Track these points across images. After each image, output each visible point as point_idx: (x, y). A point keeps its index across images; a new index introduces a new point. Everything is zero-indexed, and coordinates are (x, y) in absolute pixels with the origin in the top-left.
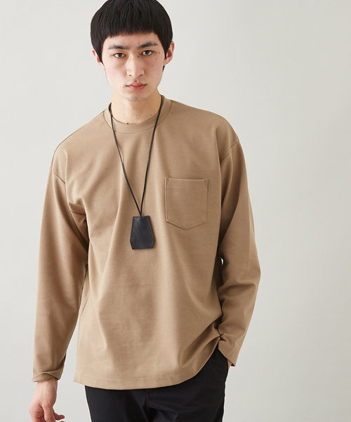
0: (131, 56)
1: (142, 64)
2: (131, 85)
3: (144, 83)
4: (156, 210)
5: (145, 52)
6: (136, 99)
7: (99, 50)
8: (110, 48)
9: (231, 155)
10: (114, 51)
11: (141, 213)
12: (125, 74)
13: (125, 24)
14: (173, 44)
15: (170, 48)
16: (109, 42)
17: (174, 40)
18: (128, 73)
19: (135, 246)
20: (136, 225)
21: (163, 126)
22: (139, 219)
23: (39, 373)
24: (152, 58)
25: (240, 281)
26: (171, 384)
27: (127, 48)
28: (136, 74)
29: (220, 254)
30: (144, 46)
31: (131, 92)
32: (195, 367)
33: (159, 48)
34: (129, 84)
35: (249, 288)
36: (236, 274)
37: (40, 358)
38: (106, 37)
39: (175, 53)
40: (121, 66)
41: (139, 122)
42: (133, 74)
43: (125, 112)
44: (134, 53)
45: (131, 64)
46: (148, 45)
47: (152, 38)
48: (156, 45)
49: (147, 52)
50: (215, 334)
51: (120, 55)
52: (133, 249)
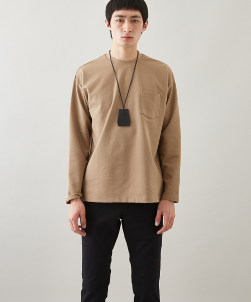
0: (126, 21)
1: (131, 26)
2: (125, 37)
3: (132, 36)
5: (133, 20)
6: (126, 45)
7: (109, 18)
8: (116, 17)
10: (118, 18)
11: (124, 107)
12: (122, 30)
13: (125, 4)
14: (148, 22)
15: (146, 24)
16: (116, 13)
18: (124, 30)
19: (120, 124)
24: (137, 24)
27: (125, 17)
28: (128, 30)
30: (134, 17)
31: (124, 41)
33: (141, 20)
34: (123, 36)
38: (114, 11)
39: (148, 27)
40: (120, 26)
41: (127, 60)
42: (126, 30)
43: (118, 53)
44: (128, 20)
45: (126, 26)
46: (136, 16)
47: (138, 13)
48: (140, 17)
49: (135, 21)
51: (120, 20)
52: (119, 125)
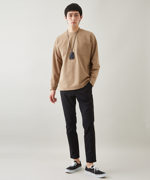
0: (73, 16)
1: (75, 18)
3: (76, 22)
4: (75, 51)
5: (76, 16)
6: (73, 26)
7: (66, 16)
9: (94, 40)
10: (69, 15)
15: (82, 16)
16: (69, 13)
17: (83, 15)
18: (72, 20)
19: (70, 59)
20: (71, 55)
21: (78, 34)
22: (71, 53)
23: (51, 88)
24: (77, 17)
25: (95, 68)
26: (77, 89)
27: (72, 14)
28: (74, 20)
29: (91, 59)
32: (83, 85)
33: (79, 15)
34: (72, 22)
35: (97, 70)
36: (94, 67)
37: (52, 85)
39: (82, 18)
40: (71, 18)
41: (74, 32)
43: (71, 30)
45: (73, 18)
46: (77, 14)
47: (78, 12)
50: (89, 79)
51: (71, 16)
